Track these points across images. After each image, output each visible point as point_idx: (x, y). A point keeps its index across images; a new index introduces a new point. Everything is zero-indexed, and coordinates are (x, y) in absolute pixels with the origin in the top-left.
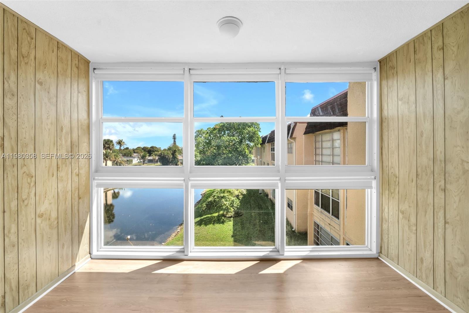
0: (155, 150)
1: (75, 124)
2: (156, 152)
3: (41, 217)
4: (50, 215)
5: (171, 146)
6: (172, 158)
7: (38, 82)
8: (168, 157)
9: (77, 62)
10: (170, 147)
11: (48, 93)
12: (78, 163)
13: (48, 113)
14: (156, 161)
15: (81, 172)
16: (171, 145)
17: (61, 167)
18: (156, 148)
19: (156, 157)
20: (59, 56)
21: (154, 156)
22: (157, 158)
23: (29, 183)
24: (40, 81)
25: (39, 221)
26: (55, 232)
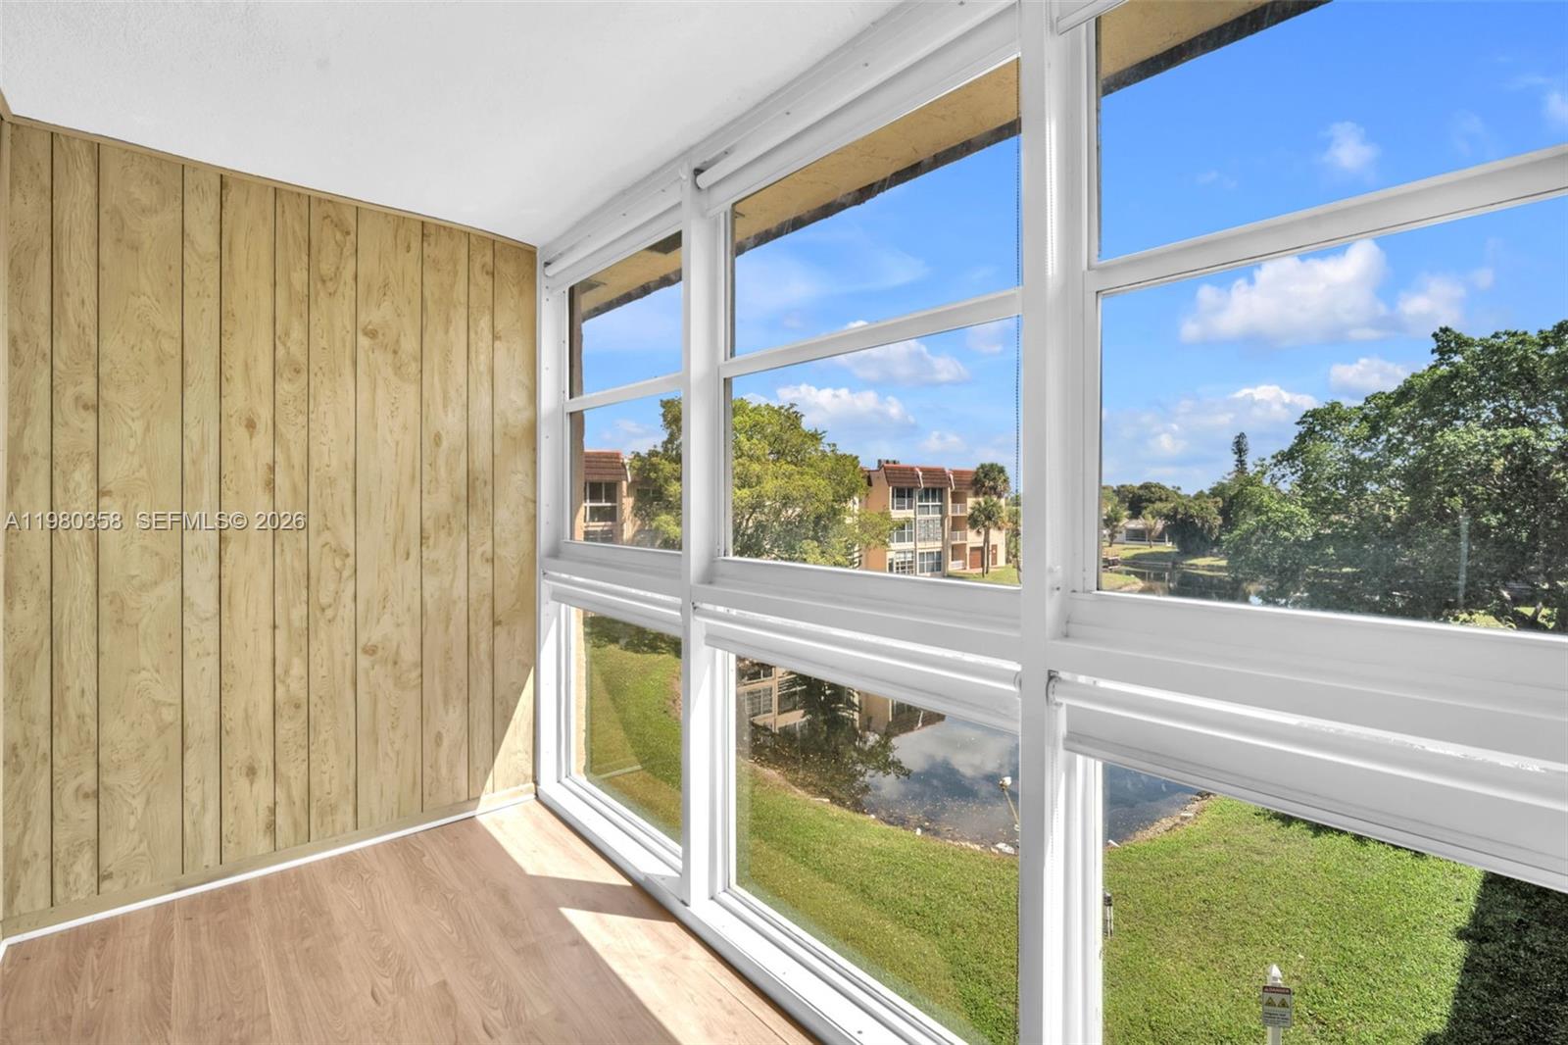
0: (1157, 496)
1: (481, 426)
2: (1158, 505)
3: (371, 655)
4: (397, 653)
5: (1225, 481)
6: (1221, 526)
7: (363, 330)
8: (1203, 525)
9: (488, 259)
10: (1223, 484)
11: (395, 352)
12: (491, 527)
13: (393, 404)
14: (1158, 537)
15: (500, 551)
16: (1224, 478)
17: (433, 535)
18: (1162, 488)
19: (1155, 523)
20: (429, 256)
21: (1150, 516)
22: (1160, 525)
23: (337, 570)
24: (370, 327)
25: (364, 661)
26: (412, 697)
